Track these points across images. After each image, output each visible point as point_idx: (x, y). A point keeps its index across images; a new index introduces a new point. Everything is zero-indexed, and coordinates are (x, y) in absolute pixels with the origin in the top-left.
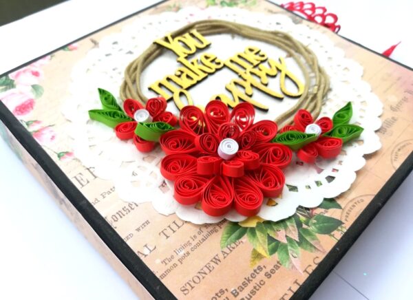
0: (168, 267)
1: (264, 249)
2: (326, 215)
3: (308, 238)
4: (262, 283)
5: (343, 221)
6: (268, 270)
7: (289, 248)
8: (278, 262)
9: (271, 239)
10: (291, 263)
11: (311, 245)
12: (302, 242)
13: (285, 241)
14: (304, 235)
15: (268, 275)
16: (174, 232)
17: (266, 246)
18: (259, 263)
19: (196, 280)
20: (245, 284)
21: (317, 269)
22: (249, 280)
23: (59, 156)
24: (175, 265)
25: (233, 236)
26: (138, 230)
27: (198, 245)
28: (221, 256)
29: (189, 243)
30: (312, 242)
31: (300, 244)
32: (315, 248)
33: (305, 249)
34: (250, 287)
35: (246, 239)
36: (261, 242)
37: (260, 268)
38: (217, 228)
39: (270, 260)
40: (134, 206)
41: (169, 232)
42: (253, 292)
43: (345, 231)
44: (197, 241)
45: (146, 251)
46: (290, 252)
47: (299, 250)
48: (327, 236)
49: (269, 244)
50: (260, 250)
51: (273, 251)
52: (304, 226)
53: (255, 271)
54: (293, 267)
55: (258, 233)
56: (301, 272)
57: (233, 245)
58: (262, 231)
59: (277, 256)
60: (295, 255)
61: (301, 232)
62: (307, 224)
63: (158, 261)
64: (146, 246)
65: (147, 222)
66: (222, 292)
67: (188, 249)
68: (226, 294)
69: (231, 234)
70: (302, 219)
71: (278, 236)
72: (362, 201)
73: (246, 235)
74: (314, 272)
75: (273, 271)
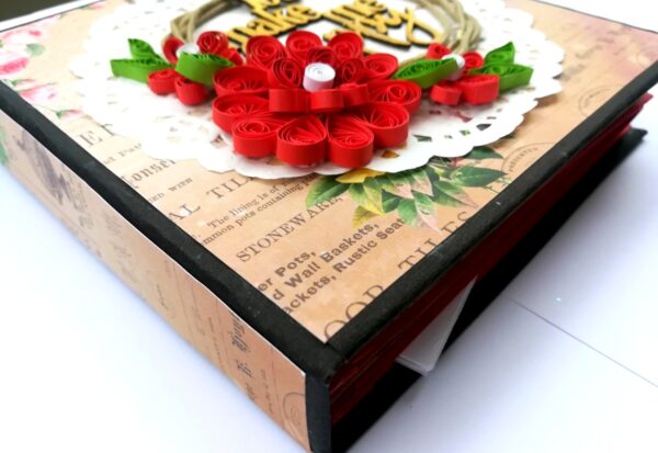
0: (218, 229)
1: (375, 205)
2: (478, 166)
3: (449, 193)
4: (372, 245)
5: (506, 171)
6: (383, 229)
7: (417, 204)
8: (399, 220)
9: (386, 195)
10: (420, 219)
11: (454, 200)
12: (438, 196)
13: (411, 196)
14: (443, 190)
15: (382, 236)
16: (231, 190)
17: (380, 203)
18: (366, 222)
19: (265, 243)
20: (343, 247)
21: (463, 226)
22: (350, 242)
23: (59, 114)
24: (230, 227)
25: (327, 194)
26: (173, 189)
27: (265, 206)
28: (306, 216)
29: (255, 202)
30: (455, 197)
31: (434, 199)
32: (460, 202)
33: (444, 204)
34: (352, 250)
35: (346, 196)
36: (371, 197)
37: (369, 228)
38: (302, 185)
39: (385, 219)
40: (168, 163)
41: (222, 190)
42: (357, 256)
43: (510, 182)
44: (267, 200)
45: (183, 213)
46: (418, 209)
47: (435, 206)
48: (480, 189)
49: (383, 201)
50: (369, 207)
51: (390, 208)
52: (442, 179)
53: (360, 231)
54: (424, 224)
55: (366, 189)
56: (436, 229)
57: (326, 203)
58: (374, 187)
59: (396, 214)
60: (426, 211)
61: (437, 185)
62: (447, 176)
63: (202, 223)
64: (184, 207)
65: (189, 181)
66: (305, 256)
67: (254, 208)
68: (312, 259)
69: (322, 192)
70: (438, 171)
71: (399, 191)
72: (536, 149)
73: (347, 192)
74: (459, 230)
75: (389, 231)
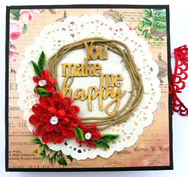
0: (13, 134)
1: (40, 152)
2: (66, 159)
3: (53, 160)
4: (31, 159)
5: (68, 165)
6: (35, 157)
7: (46, 157)
8: (39, 158)
9: (44, 151)
10: (42, 161)
11: (52, 162)
12: (51, 159)
13: (47, 155)
14: (53, 158)
15: (34, 159)
16: (22, 127)
17: (41, 152)
18: (35, 154)
19: (17, 144)
20: (26, 155)
21: (46, 168)
22: (28, 155)
23: (11, 71)
24: (15, 136)
25: (36, 142)
26: (14, 117)
27: (25, 136)
28: (28, 144)
30: (53, 162)
31: (50, 159)
32: (52, 164)
33: (50, 161)
34: (27, 157)
35: (38, 145)
36: (41, 149)
37: (34, 155)
38: (34, 136)
39: (38, 155)
40: (19, 109)
41: (21, 125)
42: (26, 159)
43: (65, 167)
44: (25, 134)
45: (11, 126)
46: (45, 158)
47: (48, 160)
48: (59, 164)
49: (42, 152)
51: (41, 154)
52: (56, 156)
53: (32, 155)
54: (42, 162)
55: (43, 147)
56: (42, 165)
57: (33, 144)
58: (44, 147)
59: (41, 156)
60: (45, 160)
61: (54, 157)
62: (58, 156)
63: (12, 131)
64: (12, 124)
65: (18, 117)
66: (20, 152)
67: (22, 134)
68: (20, 153)
69: (36, 141)
70: (58, 154)
71: (47, 152)
72: (80, 165)
73: (39, 144)
74: (45, 168)
75: (36, 159)
